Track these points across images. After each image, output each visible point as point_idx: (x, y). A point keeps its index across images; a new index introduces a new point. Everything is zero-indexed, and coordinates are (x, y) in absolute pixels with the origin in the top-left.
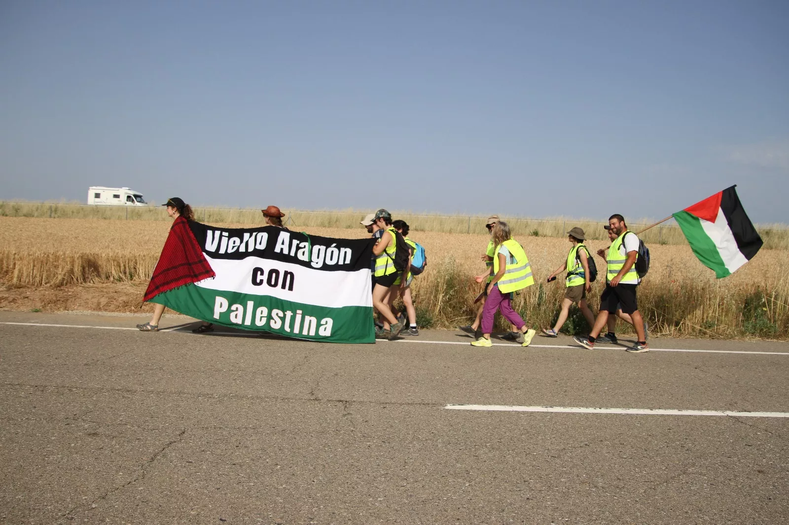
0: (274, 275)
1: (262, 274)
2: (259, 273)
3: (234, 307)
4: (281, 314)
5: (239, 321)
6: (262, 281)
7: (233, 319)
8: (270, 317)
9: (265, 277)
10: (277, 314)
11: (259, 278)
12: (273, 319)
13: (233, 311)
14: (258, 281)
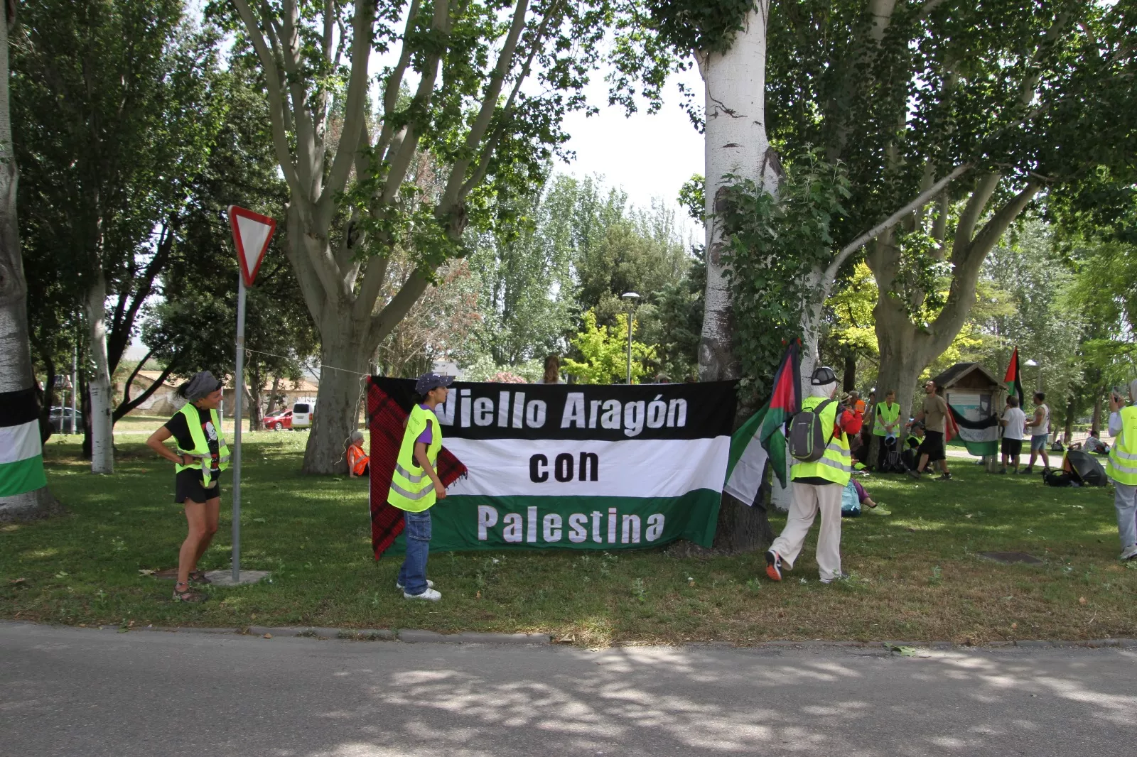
0: (565, 462)
1: (545, 463)
2: (540, 462)
3: (507, 519)
4: (584, 519)
5: (518, 537)
6: (546, 475)
7: (507, 537)
8: (566, 528)
9: (551, 468)
10: (578, 521)
11: (541, 470)
12: (573, 529)
13: (508, 524)
14: (540, 475)
